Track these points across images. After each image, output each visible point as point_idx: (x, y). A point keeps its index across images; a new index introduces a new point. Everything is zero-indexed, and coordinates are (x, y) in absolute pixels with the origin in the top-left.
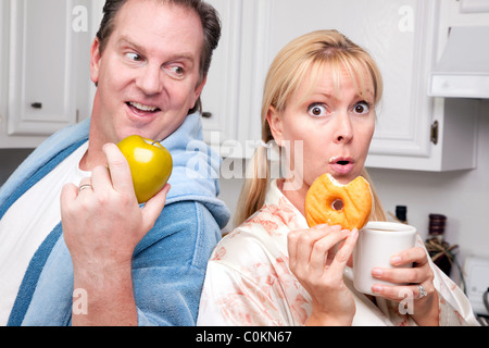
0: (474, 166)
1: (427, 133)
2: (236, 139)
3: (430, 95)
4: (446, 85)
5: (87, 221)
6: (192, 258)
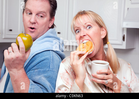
3: (122, 27)
6: (50, 66)
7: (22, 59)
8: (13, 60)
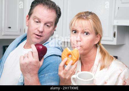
0: (125, 43)
1: (112, 35)
2: (62, 36)
3: (113, 25)
4: (117, 22)
5: (27, 66)
7: (36, 64)
8: (26, 65)
